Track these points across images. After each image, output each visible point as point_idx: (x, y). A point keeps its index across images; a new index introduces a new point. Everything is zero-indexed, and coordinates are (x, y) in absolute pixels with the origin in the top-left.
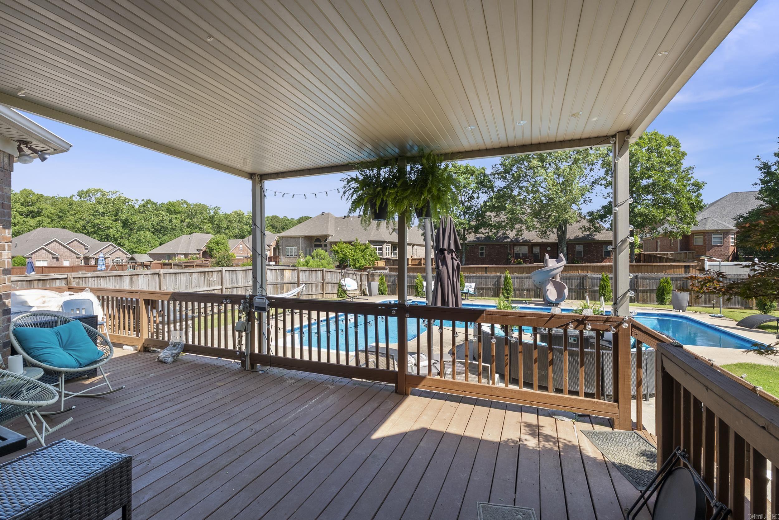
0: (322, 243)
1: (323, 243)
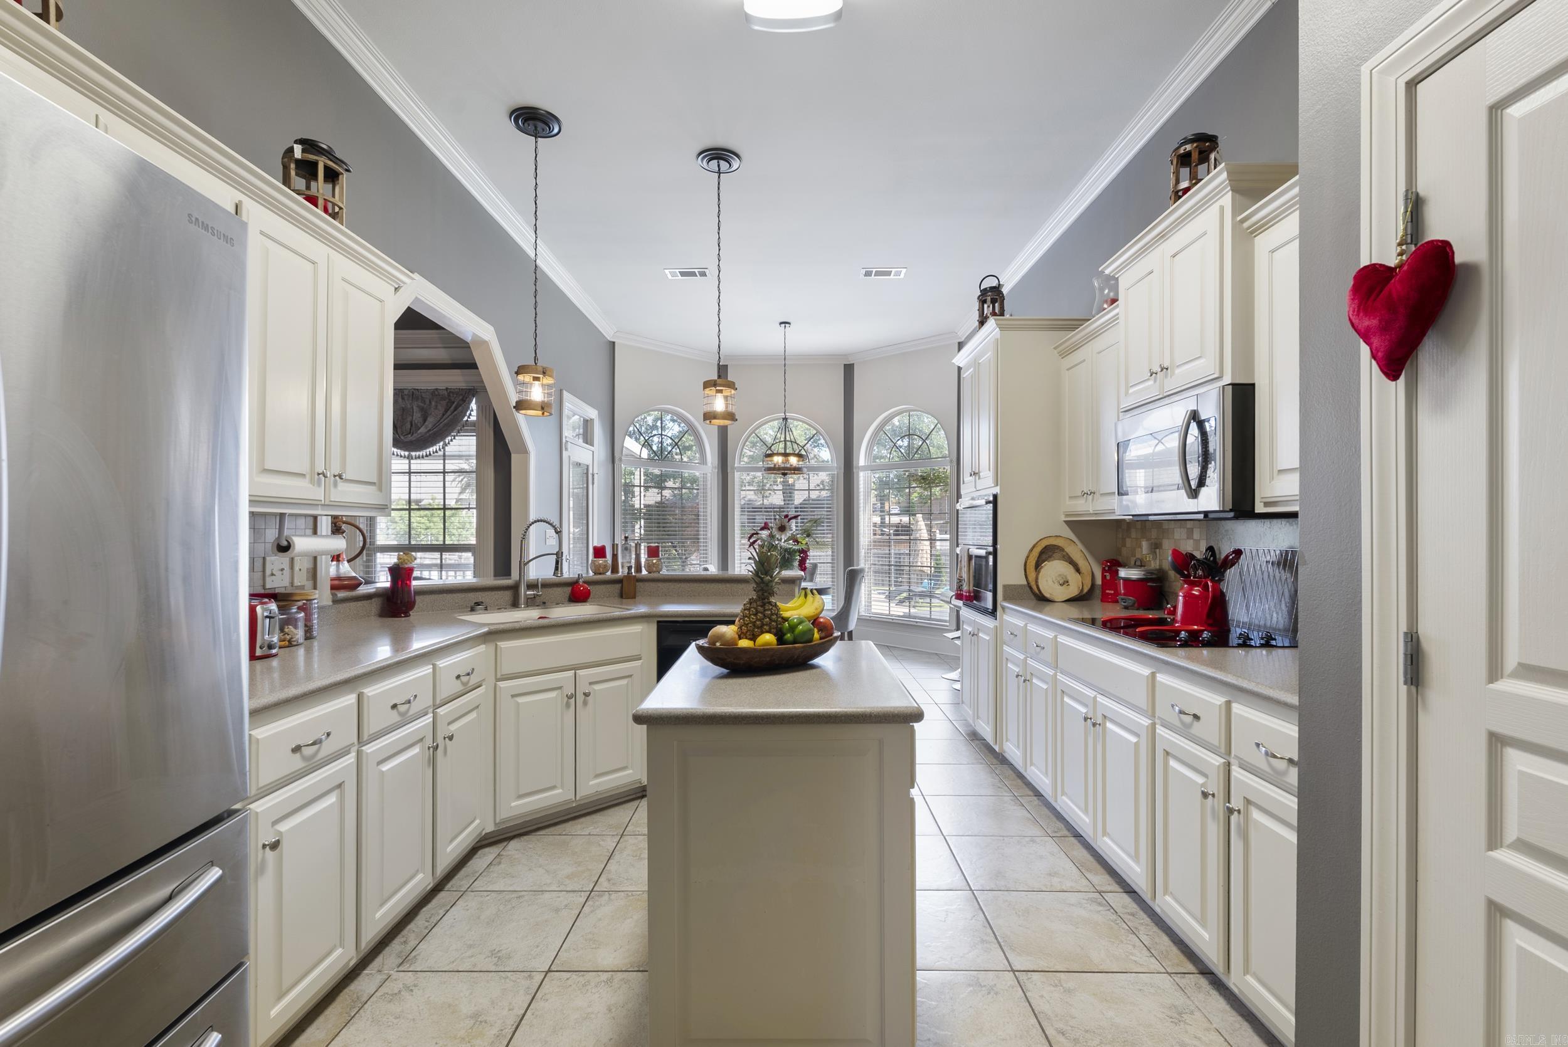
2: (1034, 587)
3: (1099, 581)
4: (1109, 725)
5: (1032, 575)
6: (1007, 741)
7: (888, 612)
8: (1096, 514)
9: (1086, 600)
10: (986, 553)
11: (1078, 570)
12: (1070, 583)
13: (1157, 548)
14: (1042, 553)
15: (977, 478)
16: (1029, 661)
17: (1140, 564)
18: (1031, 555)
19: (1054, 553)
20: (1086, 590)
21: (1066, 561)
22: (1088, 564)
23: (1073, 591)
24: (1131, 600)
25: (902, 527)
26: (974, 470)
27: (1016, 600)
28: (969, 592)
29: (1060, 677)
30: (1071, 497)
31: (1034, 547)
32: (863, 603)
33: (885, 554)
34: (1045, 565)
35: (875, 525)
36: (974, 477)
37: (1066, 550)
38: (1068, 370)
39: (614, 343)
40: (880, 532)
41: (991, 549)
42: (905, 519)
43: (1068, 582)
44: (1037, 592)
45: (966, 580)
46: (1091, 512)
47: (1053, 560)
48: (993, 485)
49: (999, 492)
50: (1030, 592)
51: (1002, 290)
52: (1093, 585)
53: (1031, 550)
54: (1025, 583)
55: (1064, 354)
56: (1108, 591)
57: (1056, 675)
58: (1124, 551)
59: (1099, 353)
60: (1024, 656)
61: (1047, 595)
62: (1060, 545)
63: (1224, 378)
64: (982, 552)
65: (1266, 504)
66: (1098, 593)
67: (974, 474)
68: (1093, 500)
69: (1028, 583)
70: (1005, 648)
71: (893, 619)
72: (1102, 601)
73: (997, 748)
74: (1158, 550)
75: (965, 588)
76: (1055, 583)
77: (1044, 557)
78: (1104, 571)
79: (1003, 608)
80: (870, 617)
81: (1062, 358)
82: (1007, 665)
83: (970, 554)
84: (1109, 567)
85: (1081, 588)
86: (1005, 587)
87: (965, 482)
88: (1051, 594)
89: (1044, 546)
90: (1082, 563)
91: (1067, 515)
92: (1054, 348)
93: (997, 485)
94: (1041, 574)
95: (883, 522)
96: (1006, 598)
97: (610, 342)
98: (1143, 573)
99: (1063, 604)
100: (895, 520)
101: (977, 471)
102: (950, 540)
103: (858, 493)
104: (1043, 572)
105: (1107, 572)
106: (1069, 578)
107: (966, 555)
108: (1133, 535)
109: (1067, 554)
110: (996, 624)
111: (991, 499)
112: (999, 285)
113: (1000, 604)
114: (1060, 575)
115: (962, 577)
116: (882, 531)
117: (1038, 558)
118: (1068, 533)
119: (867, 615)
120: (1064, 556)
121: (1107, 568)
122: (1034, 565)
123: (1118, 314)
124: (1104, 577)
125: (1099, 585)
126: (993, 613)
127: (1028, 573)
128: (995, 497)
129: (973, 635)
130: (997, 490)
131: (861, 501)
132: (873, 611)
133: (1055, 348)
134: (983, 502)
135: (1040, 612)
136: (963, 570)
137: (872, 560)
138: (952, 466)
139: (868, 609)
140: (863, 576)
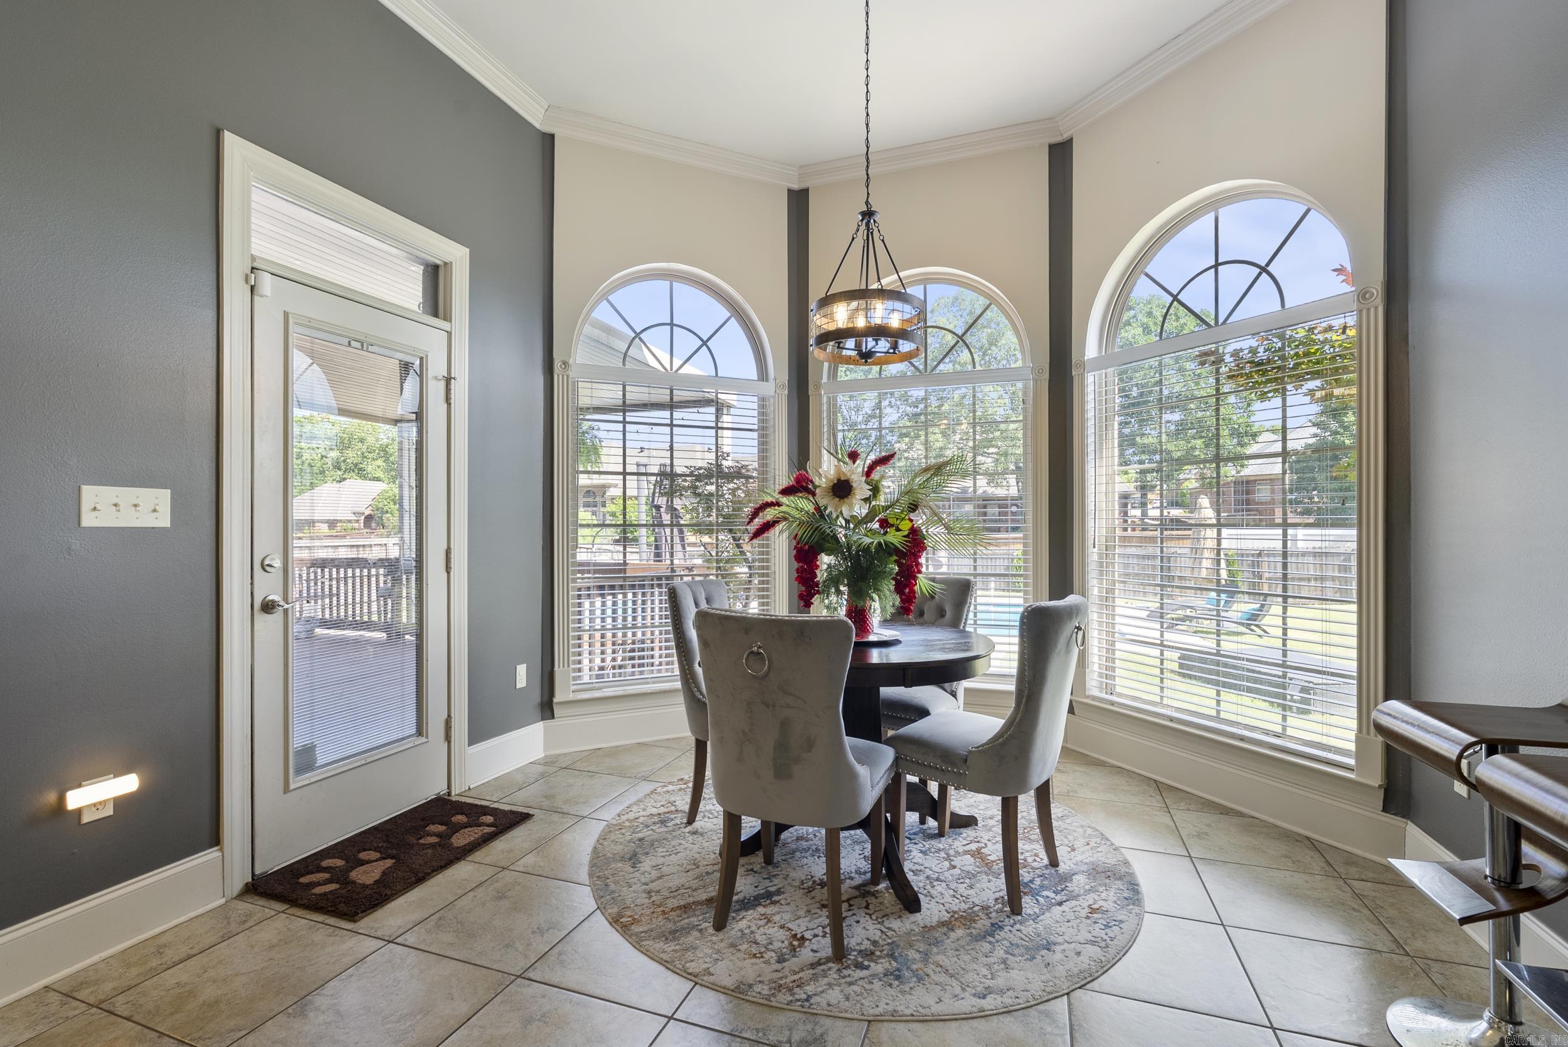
0: (597, 499)
1: (599, 499)
39: (552, 136)
71: (1172, 719)
97: (544, 135)
102: (1360, 527)
103: (1083, 420)
119: (1104, 696)
131: (1091, 440)
137: (1116, 573)
138: (1369, 310)
139: (1106, 683)
140: (1076, 628)
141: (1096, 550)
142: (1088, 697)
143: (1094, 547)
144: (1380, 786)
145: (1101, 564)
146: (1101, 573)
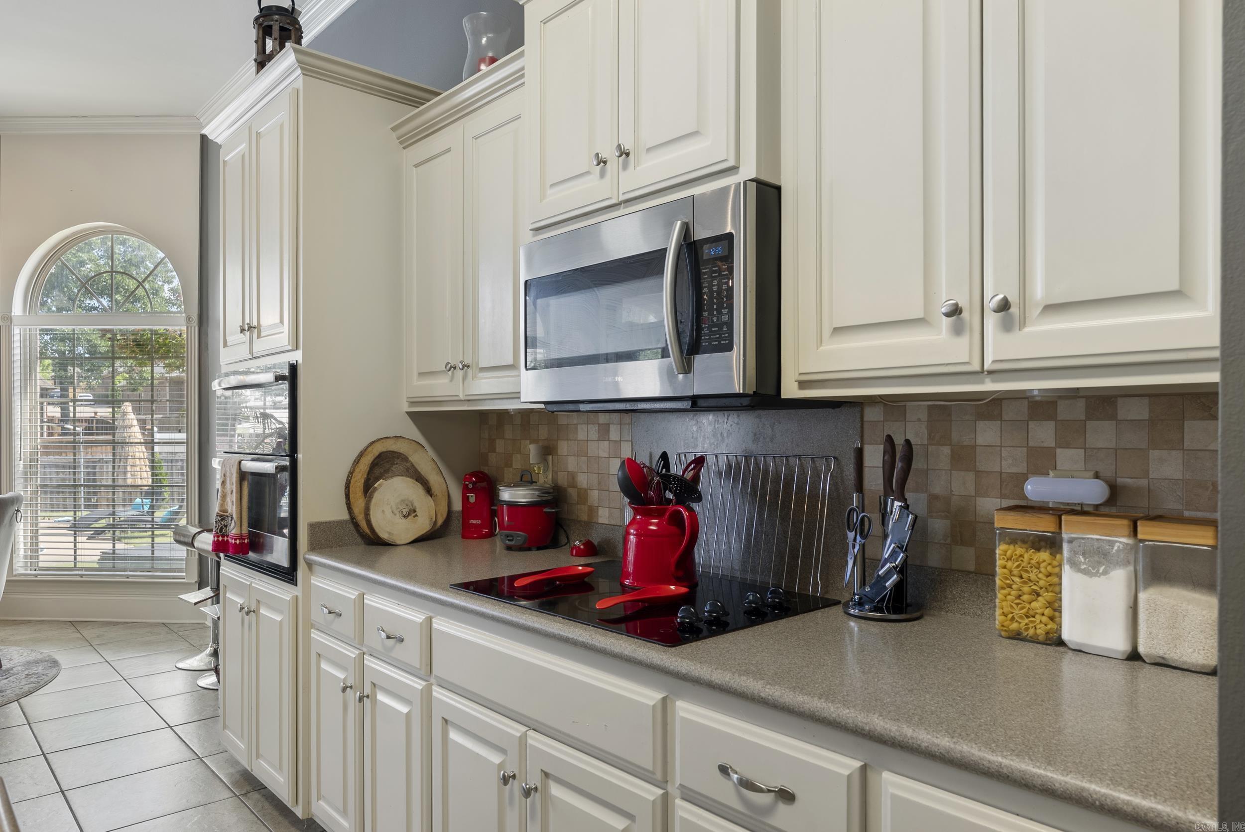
2: (363, 524)
3: (458, 506)
4: (556, 790)
5: (359, 504)
6: (318, 799)
7: (72, 565)
8: (469, 401)
9: (440, 537)
10: (277, 468)
11: (429, 491)
12: (419, 512)
13: (549, 454)
14: (374, 465)
15: (255, 336)
16: (369, 661)
17: (525, 479)
18: (357, 470)
19: (393, 464)
20: (440, 522)
21: (412, 477)
22: (443, 480)
23: (422, 525)
24: (520, 536)
25: (98, 421)
26: (247, 321)
27: (331, 547)
28: (241, 537)
29: (439, 693)
30: (421, 374)
31: (361, 455)
32: (22, 552)
33: (69, 462)
34: (379, 485)
35: (51, 420)
36: (248, 334)
37: (410, 459)
38: (416, 166)
40: (59, 430)
41: (286, 462)
42: (104, 412)
43: (415, 511)
44: (367, 531)
45: (234, 516)
46: (462, 397)
47: (392, 477)
48: (290, 348)
49: (300, 361)
50: (354, 532)
51: (299, 19)
52: (450, 513)
53: (357, 462)
54: (345, 516)
55: (408, 141)
56: (471, 521)
57: (428, 690)
58: (493, 458)
59: (476, 138)
60: (357, 652)
61: (384, 535)
62: (401, 451)
63: (740, 168)
64: (268, 467)
65: (803, 385)
66: (457, 524)
67: (250, 328)
68: (465, 378)
69: (353, 518)
70: (315, 635)
71: (82, 576)
72: (464, 537)
73: (299, 812)
74: (550, 457)
75: (233, 530)
76: (395, 515)
77: (377, 471)
78: (465, 490)
79: (310, 565)
80: (36, 576)
81: (404, 148)
82: (318, 664)
83: (243, 469)
84: (474, 483)
85: (434, 520)
86: (313, 527)
87: (229, 344)
88: (390, 533)
89: (377, 454)
90: (434, 479)
91: (413, 403)
92: (392, 129)
93: (297, 348)
94: (374, 501)
95: (65, 418)
96: (315, 546)
98: (537, 493)
99: (409, 547)
100: (85, 412)
101: (255, 323)
102: (187, 443)
103: (10, 362)
104: (377, 496)
105: (471, 491)
106: (417, 505)
107: (234, 471)
108: (508, 434)
109: (413, 465)
110: (297, 593)
111: (286, 372)
112: (293, 8)
113: (305, 559)
114: (403, 501)
115: (227, 512)
116: (63, 428)
117: (368, 474)
118: (413, 432)
119: (29, 572)
120: (407, 470)
121: (471, 486)
122: (362, 487)
123: (523, 69)
124: (465, 499)
125: (458, 512)
126: (288, 574)
127: (352, 500)
128: (293, 368)
129: (248, 613)
130: (297, 356)
132: (41, 564)
133: (394, 129)
134: (269, 377)
135: (371, 567)
136: (228, 499)
137: (39, 479)
138: (191, 327)
139: (31, 562)
140: (16, 510)
141: (22, 462)
142: (15, 576)
143: (20, 460)
144: (196, 582)
145: (25, 473)
146: (26, 480)
